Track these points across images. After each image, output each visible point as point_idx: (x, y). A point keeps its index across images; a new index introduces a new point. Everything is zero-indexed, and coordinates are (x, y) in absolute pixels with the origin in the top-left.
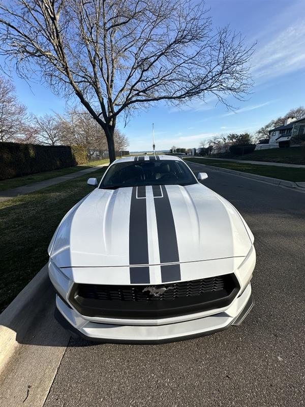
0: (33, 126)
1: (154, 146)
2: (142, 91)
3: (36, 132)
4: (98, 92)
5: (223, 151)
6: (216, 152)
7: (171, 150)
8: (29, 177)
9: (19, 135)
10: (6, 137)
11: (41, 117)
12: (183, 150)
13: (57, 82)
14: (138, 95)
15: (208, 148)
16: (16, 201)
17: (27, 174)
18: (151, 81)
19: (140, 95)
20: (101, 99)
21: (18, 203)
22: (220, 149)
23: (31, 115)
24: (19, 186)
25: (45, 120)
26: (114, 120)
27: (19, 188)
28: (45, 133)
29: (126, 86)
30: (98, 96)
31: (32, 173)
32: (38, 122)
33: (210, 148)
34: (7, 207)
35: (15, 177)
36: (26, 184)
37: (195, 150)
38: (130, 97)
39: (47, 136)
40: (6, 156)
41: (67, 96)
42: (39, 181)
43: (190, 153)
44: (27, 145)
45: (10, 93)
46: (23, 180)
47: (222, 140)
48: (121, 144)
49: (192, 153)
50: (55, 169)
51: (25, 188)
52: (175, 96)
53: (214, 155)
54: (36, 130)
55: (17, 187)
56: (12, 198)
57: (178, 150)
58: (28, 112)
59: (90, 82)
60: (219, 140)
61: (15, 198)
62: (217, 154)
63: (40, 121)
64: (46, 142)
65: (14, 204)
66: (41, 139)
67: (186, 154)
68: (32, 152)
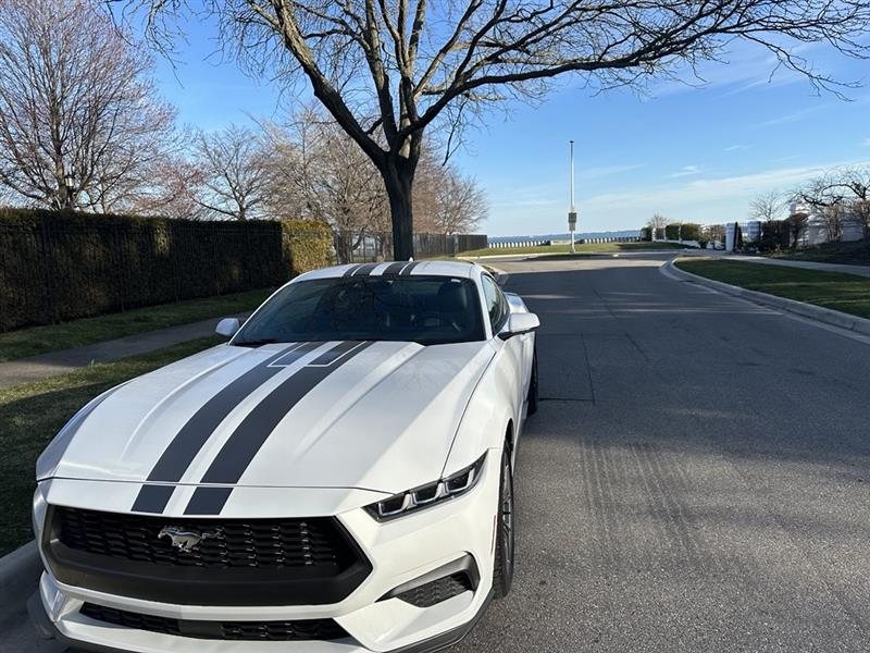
0: (190, 160)
1: (572, 218)
2: (514, 47)
3: (198, 177)
4: (372, 59)
5: (850, 234)
6: (821, 238)
7: (648, 231)
8: (141, 313)
9: (148, 190)
10: (112, 195)
11: (216, 135)
12: (689, 232)
13: (264, 40)
14: (494, 59)
15: (785, 224)
16: (79, 377)
17: (139, 305)
18: (529, 19)
19: (500, 61)
20: (381, 79)
21: (80, 384)
22: (838, 227)
23: (188, 130)
24: (105, 340)
25: (229, 144)
26: (417, 138)
27: (101, 344)
28: (221, 180)
29: (461, 35)
30: (373, 70)
31: (152, 303)
32: (205, 148)
33: (796, 223)
34: (52, 393)
35: (104, 311)
36: (126, 335)
37: (737, 229)
38: (468, 68)
39: (228, 190)
40: (92, 251)
41: (286, 75)
42: (164, 327)
43: (718, 243)
44: (151, 220)
45: (140, 76)
46: (122, 322)
47: (850, 195)
48: (457, 212)
49: (724, 240)
50: (222, 294)
51: (120, 343)
52: (608, 58)
53: (811, 252)
54: (197, 173)
55: (98, 341)
56: (71, 370)
57: (672, 230)
58: (179, 122)
59: (352, 33)
60: (838, 191)
61: (81, 370)
62: (822, 245)
63: (211, 147)
64: (222, 206)
65: (71, 386)
66: (208, 201)
67: (703, 245)
68: (162, 241)
